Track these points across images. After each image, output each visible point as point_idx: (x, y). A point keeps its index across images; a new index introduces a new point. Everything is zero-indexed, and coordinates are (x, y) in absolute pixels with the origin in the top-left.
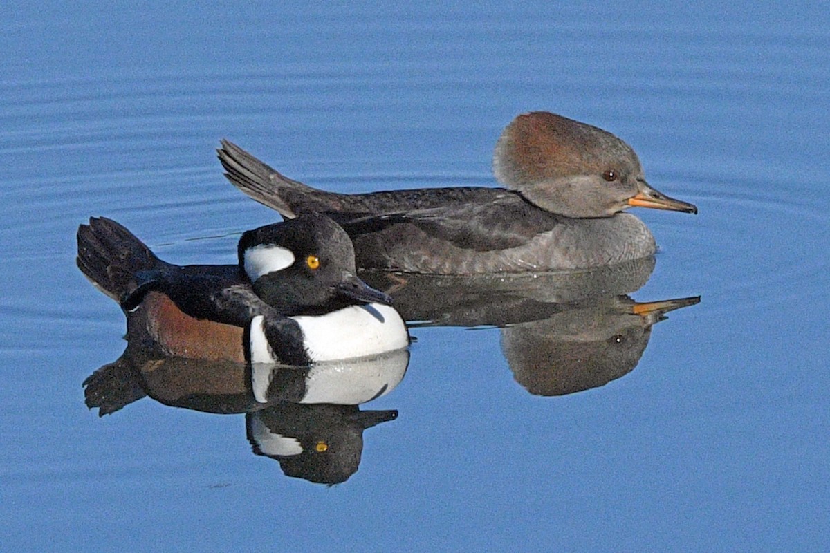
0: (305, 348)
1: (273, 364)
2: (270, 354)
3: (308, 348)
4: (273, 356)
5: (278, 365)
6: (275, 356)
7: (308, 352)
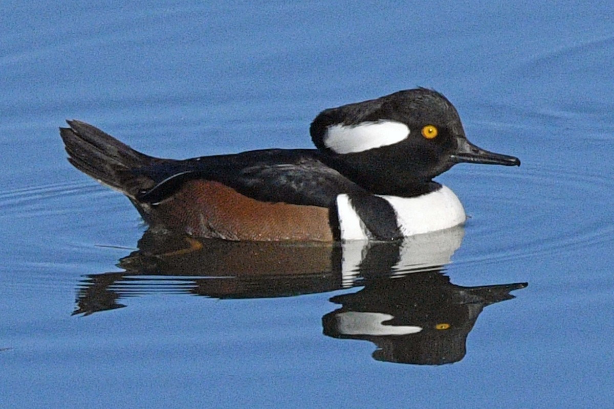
0: (399, 226)
1: (365, 240)
2: (364, 230)
3: (401, 226)
4: (366, 232)
5: (372, 241)
6: (368, 232)
7: (401, 229)
